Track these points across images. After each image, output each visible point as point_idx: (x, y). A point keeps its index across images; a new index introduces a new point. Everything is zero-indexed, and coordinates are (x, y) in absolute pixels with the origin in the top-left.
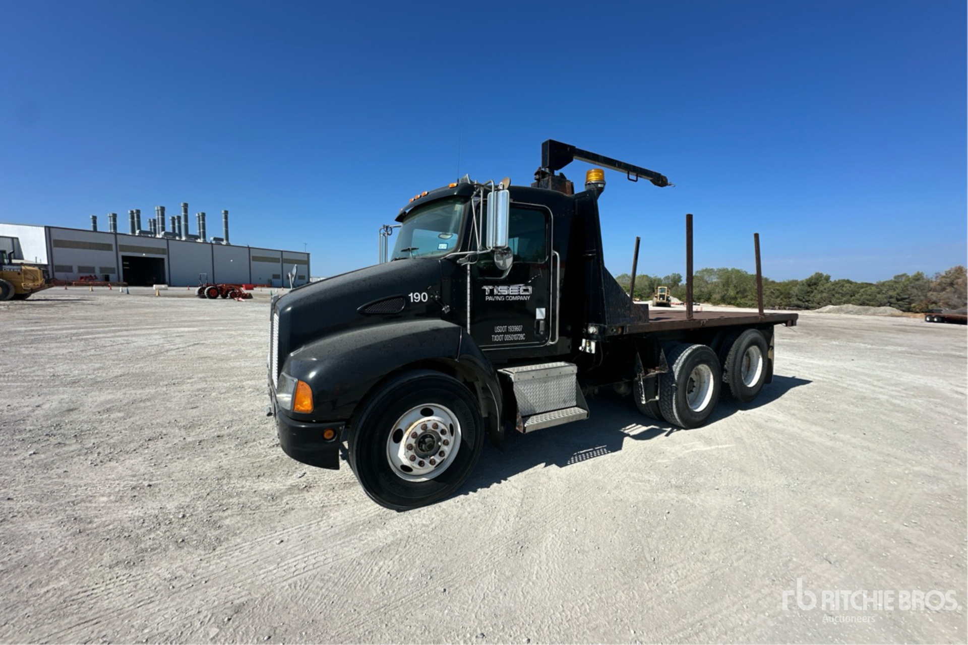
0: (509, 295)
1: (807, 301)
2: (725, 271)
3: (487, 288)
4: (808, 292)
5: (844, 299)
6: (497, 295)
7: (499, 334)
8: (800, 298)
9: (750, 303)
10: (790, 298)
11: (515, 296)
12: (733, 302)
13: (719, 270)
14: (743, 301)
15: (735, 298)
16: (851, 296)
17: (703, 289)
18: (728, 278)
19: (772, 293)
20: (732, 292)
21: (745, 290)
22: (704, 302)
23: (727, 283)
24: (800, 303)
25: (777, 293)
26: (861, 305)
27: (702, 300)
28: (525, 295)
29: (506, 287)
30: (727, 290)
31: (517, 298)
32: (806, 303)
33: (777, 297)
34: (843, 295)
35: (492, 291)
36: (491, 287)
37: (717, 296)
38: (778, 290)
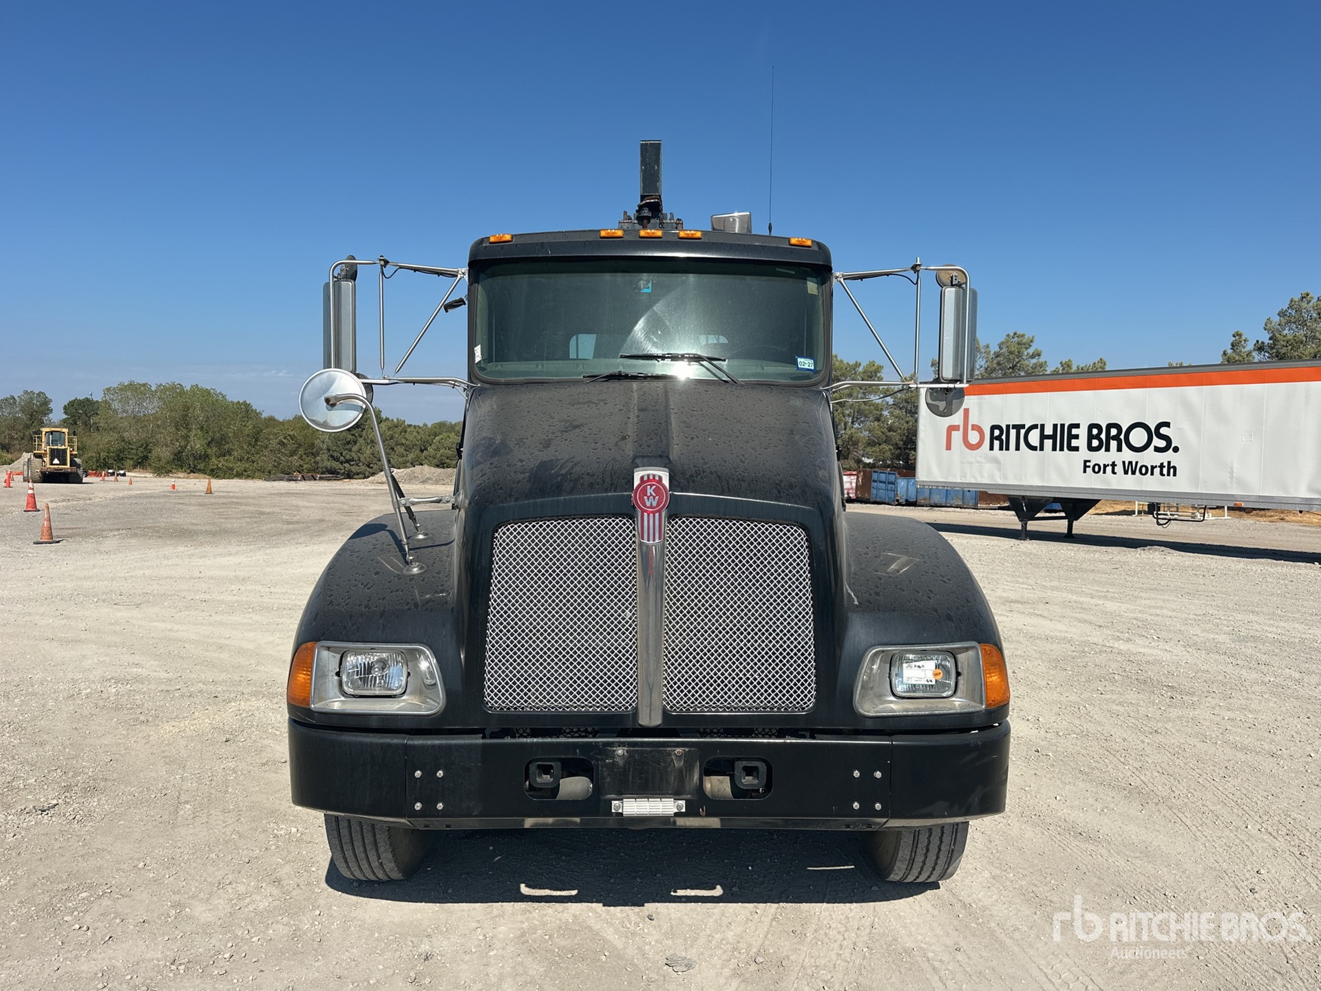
1: (348, 461)
2: (175, 391)
4: (348, 443)
5: (411, 456)
8: (335, 454)
9: (239, 466)
10: (315, 455)
12: (201, 466)
13: (163, 389)
14: (222, 462)
15: (205, 457)
16: (422, 451)
17: (126, 435)
18: (186, 408)
19: (282, 443)
20: (197, 444)
21: (224, 438)
22: (135, 467)
23: (183, 422)
24: (336, 465)
25: (291, 446)
26: (438, 466)
27: (129, 463)
30: (186, 437)
32: (347, 465)
33: (292, 454)
34: (408, 449)
37: (163, 453)
38: (292, 437)
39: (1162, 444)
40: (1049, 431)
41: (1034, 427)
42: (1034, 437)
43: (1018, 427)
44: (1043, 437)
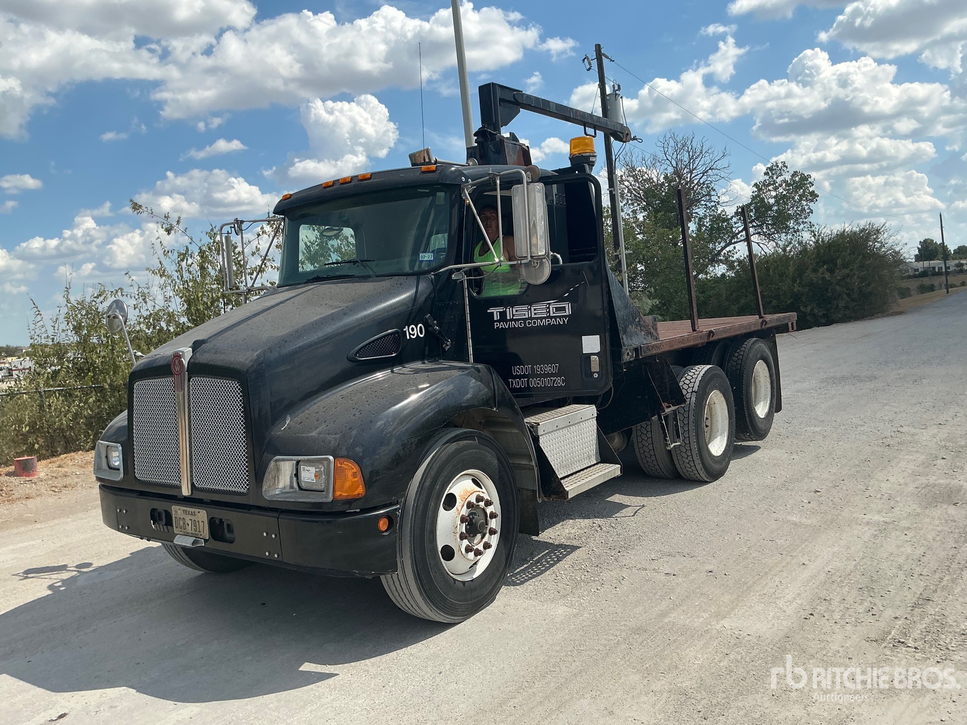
0: (531, 318)
3: (496, 312)
6: (512, 320)
7: (520, 377)
11: (541, 319)
28: (560, 317)
29: (525, 307)
31: (545, 322)
35: (503, 315)
36: (501, 309)
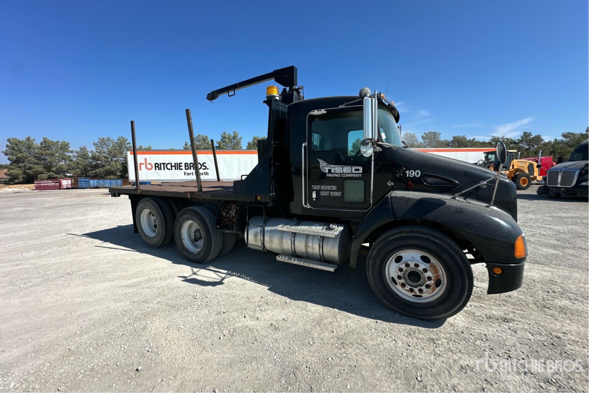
39: (204, 168)
40: (173, 165)
41: (169, 164)
42: (169, 166)
43: (164, 164)
44: (172, 166)
